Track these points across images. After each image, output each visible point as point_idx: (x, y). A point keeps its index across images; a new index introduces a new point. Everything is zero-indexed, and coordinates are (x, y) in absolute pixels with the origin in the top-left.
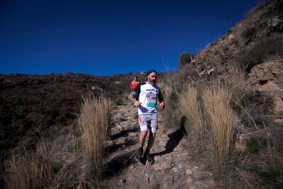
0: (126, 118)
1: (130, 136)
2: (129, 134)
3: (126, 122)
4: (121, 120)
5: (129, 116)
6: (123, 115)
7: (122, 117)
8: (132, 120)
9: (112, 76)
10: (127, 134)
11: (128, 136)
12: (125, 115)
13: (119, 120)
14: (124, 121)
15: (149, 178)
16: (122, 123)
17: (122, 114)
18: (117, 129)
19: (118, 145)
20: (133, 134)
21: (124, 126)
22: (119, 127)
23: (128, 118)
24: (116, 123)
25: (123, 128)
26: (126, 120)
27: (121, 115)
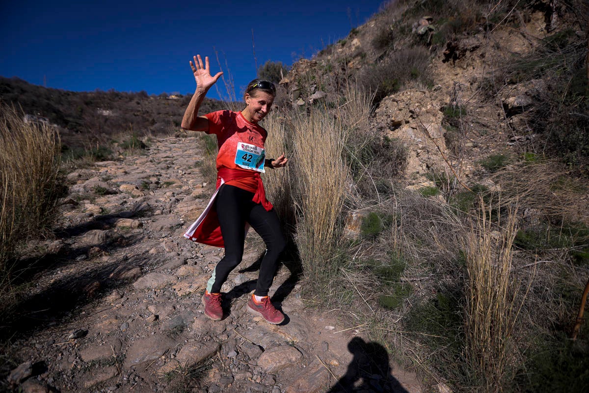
0: (114, 189)
1: (120, 227)
2: (119, 222)
3: (114, 197)
4: (99, 191)
5: (123, 182)
6: (105, 180)
7: (104, 185)
8: (131, 193)
9: (90, 95)
10: (113, 224)
11: (115, 226)
12: (113, 181)
13: (94, 192)
14: (110, 196)
15: (158, 314)
16: (102, 200)
17: (103, 179)
18: (83, 212)
19: (78, 249)
20: (129, 222)
21: (106, 206)
22: (90, 208)
23: (122, 188)
24: (84, 199)
25: (103, 210)
26: (115, 193)
27: (101, 180)
